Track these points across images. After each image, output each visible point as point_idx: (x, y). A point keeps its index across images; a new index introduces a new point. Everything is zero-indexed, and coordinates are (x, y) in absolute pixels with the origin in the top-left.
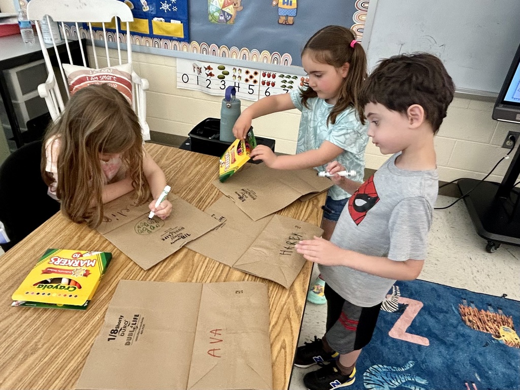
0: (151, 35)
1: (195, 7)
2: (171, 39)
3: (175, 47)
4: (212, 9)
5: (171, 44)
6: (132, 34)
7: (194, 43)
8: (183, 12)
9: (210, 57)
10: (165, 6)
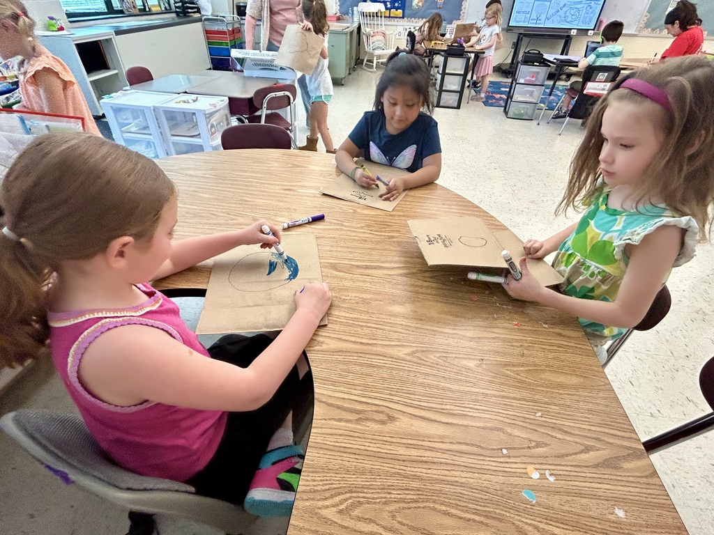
0: (390, 17)
1: (407, 4)
2: (397, 17)
3: (398, 21)
4: (413, 4)
5: (396, 20)
6: (385, 17)
7: (405, 18)
8: (403, 7)
9: (411, 24)
10: (396, 5)
